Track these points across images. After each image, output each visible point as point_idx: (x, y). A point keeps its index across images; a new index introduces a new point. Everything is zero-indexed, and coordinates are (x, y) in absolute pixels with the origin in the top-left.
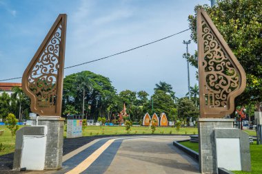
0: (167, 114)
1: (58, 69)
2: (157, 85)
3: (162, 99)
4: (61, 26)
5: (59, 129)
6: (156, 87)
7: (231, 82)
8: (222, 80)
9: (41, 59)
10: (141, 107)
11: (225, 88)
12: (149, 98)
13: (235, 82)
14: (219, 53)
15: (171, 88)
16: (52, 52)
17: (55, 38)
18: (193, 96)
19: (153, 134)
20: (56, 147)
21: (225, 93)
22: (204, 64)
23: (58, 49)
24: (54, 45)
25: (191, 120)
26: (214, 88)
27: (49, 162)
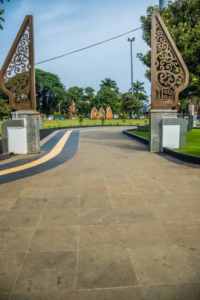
0: (112, 108)
1: (30, 69)
2: (103, 81)
3: (107, 95)
4: (28, 28)
5: (36, 121)
6: (102, 83)
7: (178, 80)
8: (170, 79)
9: (13, 60)
10: (88, 102)
11: (172, 85)
12: (95, 93)
13: (180, 80)
14: (169, 54)
15: (116, 84)
16: (23, 53)
17: (24, 39)
18: (135, 92)
19: (102, 125)
20: (35, 135)
21: (172, 89)
22: (156, 64)
23: (28, 50)
24: (24, 46)
25: (133, 113)
26: (163, 85)
27: (30, 148)
